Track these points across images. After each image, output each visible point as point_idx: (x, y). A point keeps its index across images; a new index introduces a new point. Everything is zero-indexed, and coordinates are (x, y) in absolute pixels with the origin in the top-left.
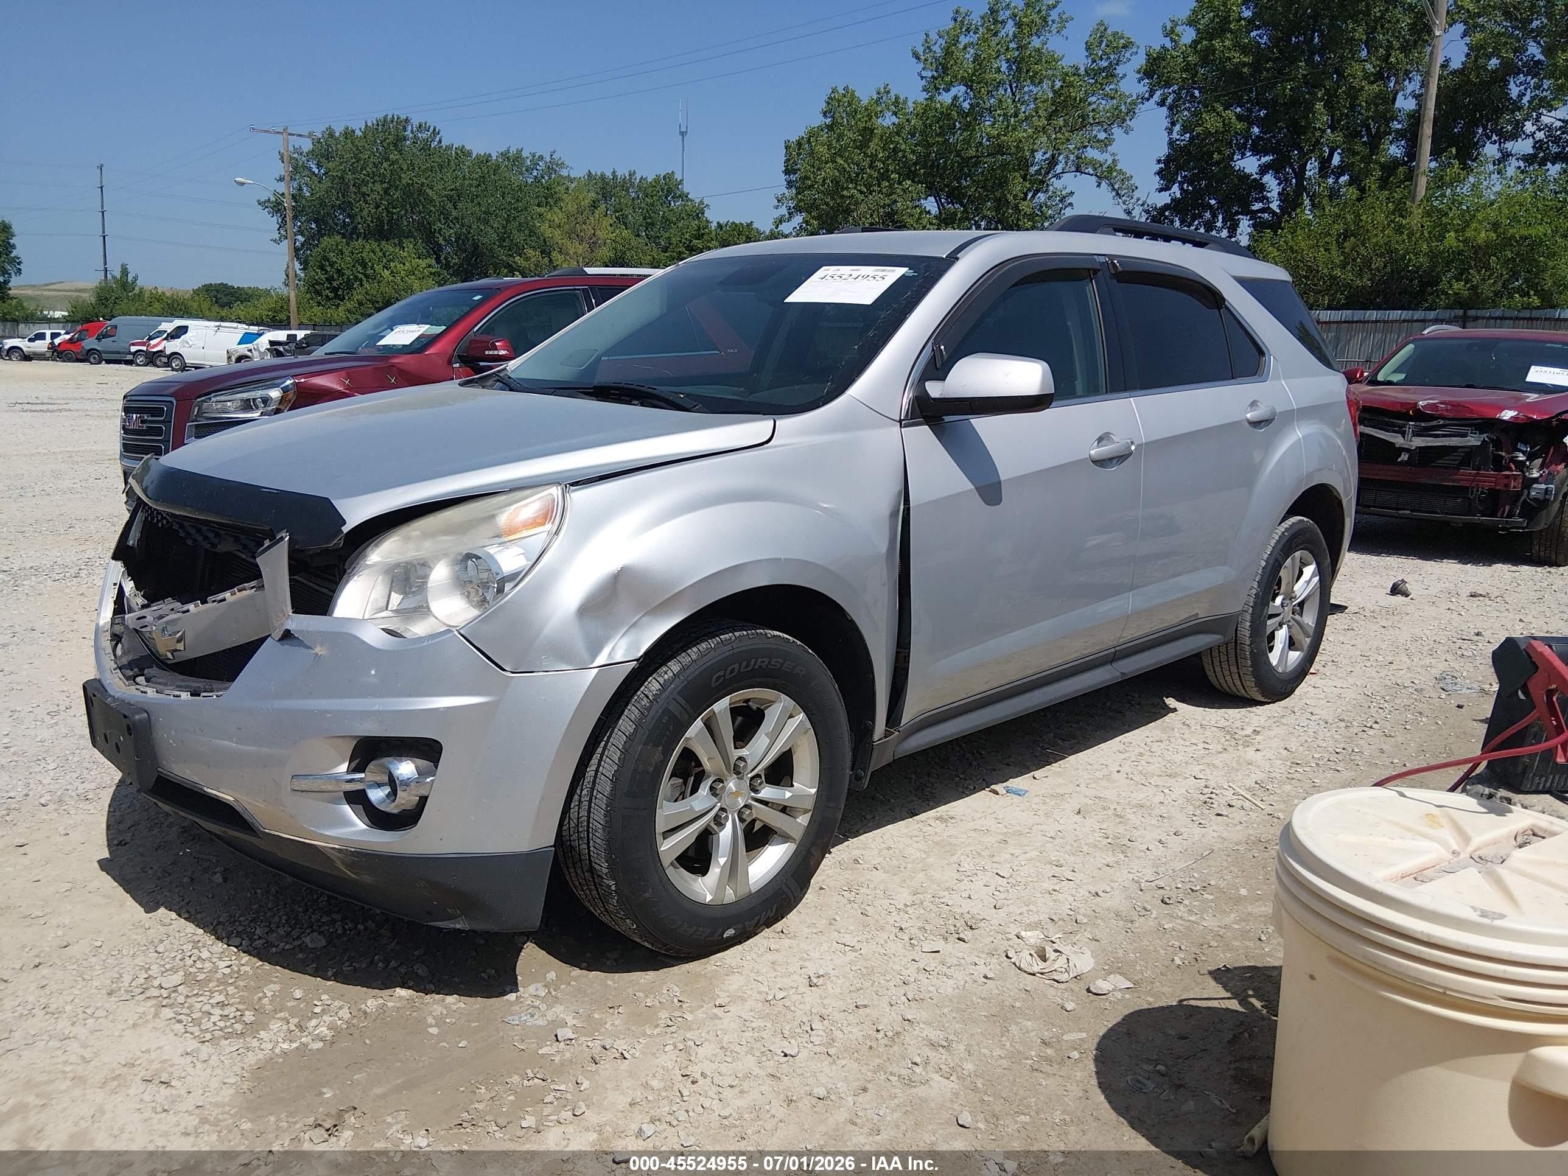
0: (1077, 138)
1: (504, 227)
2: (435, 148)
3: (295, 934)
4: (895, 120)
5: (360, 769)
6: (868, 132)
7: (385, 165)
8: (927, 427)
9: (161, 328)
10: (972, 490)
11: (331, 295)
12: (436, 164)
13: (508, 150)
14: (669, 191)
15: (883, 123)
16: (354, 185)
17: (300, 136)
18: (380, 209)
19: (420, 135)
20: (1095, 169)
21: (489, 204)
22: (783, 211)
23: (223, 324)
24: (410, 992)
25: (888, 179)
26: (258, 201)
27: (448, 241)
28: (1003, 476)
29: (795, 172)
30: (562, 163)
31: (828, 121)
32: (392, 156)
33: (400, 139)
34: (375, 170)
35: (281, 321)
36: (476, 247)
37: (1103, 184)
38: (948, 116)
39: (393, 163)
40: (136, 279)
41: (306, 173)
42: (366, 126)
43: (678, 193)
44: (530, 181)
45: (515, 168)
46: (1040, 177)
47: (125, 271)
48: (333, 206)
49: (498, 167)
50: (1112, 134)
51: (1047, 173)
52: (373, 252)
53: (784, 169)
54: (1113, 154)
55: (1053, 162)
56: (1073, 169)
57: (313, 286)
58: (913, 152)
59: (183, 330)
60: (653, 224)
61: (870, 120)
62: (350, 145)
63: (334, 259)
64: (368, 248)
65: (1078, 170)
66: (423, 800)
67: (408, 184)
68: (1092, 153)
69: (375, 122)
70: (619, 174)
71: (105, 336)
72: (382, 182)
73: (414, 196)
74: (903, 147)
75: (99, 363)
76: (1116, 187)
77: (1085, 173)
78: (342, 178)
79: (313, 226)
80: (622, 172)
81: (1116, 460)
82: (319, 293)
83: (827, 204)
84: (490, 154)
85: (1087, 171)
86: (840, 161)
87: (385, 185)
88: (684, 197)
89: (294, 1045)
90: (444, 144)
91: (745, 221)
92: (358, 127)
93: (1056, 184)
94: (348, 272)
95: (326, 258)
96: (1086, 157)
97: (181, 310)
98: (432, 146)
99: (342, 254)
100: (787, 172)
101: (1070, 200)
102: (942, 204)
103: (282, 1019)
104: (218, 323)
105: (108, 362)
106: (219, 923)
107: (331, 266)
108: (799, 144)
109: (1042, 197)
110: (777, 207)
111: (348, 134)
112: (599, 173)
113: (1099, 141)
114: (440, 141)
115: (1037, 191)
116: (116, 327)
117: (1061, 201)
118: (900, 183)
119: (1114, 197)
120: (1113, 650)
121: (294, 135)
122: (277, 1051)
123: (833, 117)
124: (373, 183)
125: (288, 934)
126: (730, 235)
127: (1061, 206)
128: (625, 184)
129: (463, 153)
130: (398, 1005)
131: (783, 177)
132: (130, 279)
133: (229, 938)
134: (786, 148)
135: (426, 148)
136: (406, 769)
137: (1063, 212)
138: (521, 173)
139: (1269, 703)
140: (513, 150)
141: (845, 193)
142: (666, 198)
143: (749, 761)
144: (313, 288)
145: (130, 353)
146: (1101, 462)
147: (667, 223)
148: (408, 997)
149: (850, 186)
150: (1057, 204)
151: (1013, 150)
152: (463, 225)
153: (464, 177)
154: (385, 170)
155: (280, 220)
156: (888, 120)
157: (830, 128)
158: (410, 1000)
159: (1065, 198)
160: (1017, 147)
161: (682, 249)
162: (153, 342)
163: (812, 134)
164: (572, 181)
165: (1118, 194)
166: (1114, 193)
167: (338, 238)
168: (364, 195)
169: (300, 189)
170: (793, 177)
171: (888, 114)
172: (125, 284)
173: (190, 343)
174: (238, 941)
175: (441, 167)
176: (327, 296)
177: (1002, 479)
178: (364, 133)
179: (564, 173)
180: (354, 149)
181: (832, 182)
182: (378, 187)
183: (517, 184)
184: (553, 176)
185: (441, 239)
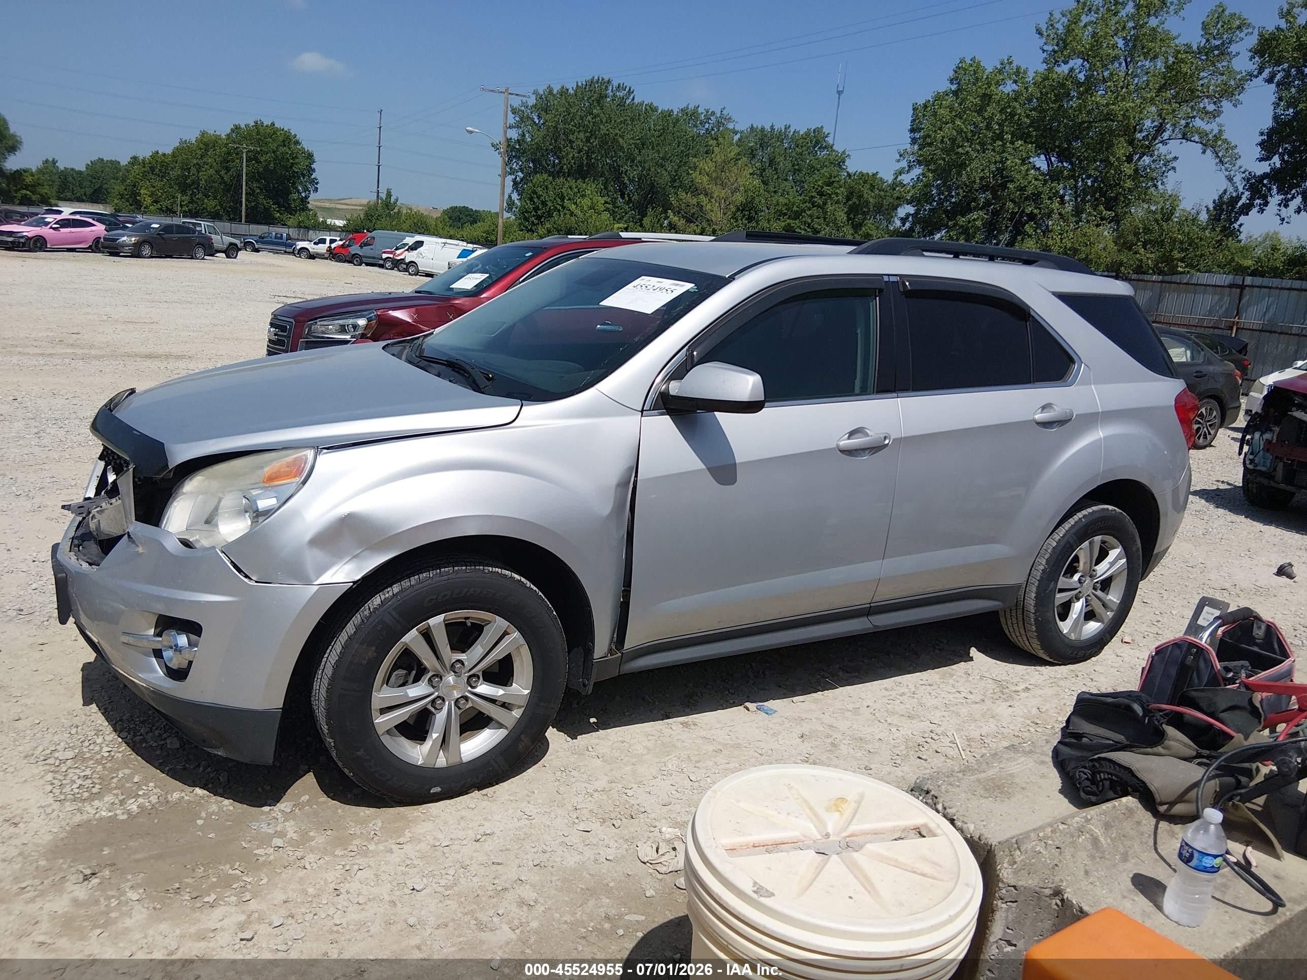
0: (1185, 109)
1: (676, 171)
2: (629, 105)
3: (165, 736)
4: (1015, 87)
5: (159, 635)
6: (987, 98)
7: (589, 118)
8: (668, 417)
9: (404, 241)
10: (702, 470)
11: (536, 221)
12: (628, 118)
13: (687, 107)
14: (817, 143)
15: (1004, 90)
16: (564, 134)
17: (517, 95)
18: (582, 153)
19: (618, 94)
20: (1201, 138)
21: (666, 152)
22: (904, 164)
23: (449, 241)
24: (206, 792)
25: (1002, 139)
26: (492, 144)
27: (631, 181)
28: (739, 458)
29: (919, 130)
30: (730, 118)
31: (954, 87)
32: (595, 111)
33: (603, 97)
34: (580, 122)
35: (492, 241)
36: (652, 186)
37: (1208, 152)
38: (1063, 85)
39: (595, 117)
40: (397, 200)
41: (530, 122)
42: (577, 86)
43: (824, 144)
44: (702, 132)
45: (691, 122)
46: (1147, 143)
47: (389, 195)
48: (547, 150)
49: (678, 120)
50: (1221, 107)
51: (1154, 138)
52: (571, 188)
53: (910, 127)
54: (1220, 125)
55: (1160, 129)
56: (1180, 136)
57: (523, 213)
58: (1028, 116)
59: (419, 244)
60: (799, 170)
61: (990, 87)
62: (564, 101)
63: (541, 193)
64: (568, 185)
65: (1184, 137)
66: (190, 663)
67: (605, 134)
68: (1198, 123)
69: (584, 83)
70: (776, 128)
71: (366, 244)
72: (586, 132)
73: (608, 144)
74: (1019, 111)
75: (360, 265)
76: (1220, 154)
77: (1191, 141)
78: (556, 127)
79: (531, 165)
80: (779, 126)
81: (867, 452)
82: (526, 219)
83: (944, 159)
84: (672, 110)
85: (1192, 139)
86: (958, 122)
87: (588, 134)
88: (829, 147)
89: (110, 814)
90: (636, 101)
91: (871, 172)
92: (571, 87)
93: (1162, 149)
94: (549, 204)
95: (535, 192)
96: (1193, 126)
97: (423, 227)
98: (627, 102)
99: (547, 189)
100: (912, 131)
101: (1174, 164)
102: (1052, 162)
103: (114, 795)
104: (444, 240)
105: (367, 264)
106: (121, 720)
107: (538, 198)
108: (925, 106)
109: (1147, 160)
110: (898, 161)
111: (564, 92)
112: (760, 127)
113: (1207, 113)
114: (633, 99)
115: (1143, 154)
116: (374, 238)
117: (1165, 165)
118: (1012, 143)
119: (1217, 163)
120: (869, 605)
121: (512, 94)
122: (97, 816)
123: (958, 83)
124: (579, 132)
125: (160, 735)
126: (856, 184)
127: (1164, 169)
128: (781, 136)
129: (652, 109)
130: (192, 799)
131: (908, 134)
132: (392, 200)
133: (121, 732)
134: (914, 109)
135: (622, 103)
136: (182, 640)
137: (1165, 174)
138: (695, 126)
139: (1060, 665)
140: (691, 107)
141: (960, 150)
142: (814, 148)
143: (466, 664)
144: (524, 214)
145: (381, 259)
146: (850, 452)
147: (812, 169)
148: (201, 795)
149: (966, 144)
150: (1160, 167)
151: (1120, 118)
152: (644, 168)
153: (650, 128)
154: (589, 121)
155: (507, 159)
156: (1009, 88)
157: (955, 93)
158: (202, 797)
159: (1169, 162)
160: (1124, 115)
161: (814, 194)
162: (398, 252)
163: (938, 97)
164: (736, 133)
165: (1221, 161)
166: (1217, 160)
167: (545, 176)
168: (571, 142)
169: (524, 135)
170: (917, 135)
171: (1009, 82)
172: (388, 205)
173: (424, 255)
174: (124, 734)
175: (632, 120)
176: (533, 222)
177: (737, 462)
178: (576, 92)
179: (731, 126)
180: (567, 104)
181: (949, 139)
182: (582, 135)
183: (691, 135)
184: (721, 128)
185: (626, 179)
